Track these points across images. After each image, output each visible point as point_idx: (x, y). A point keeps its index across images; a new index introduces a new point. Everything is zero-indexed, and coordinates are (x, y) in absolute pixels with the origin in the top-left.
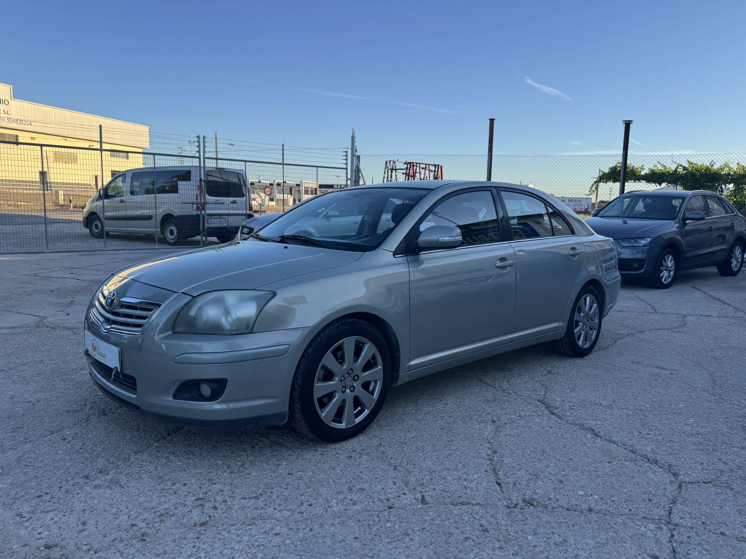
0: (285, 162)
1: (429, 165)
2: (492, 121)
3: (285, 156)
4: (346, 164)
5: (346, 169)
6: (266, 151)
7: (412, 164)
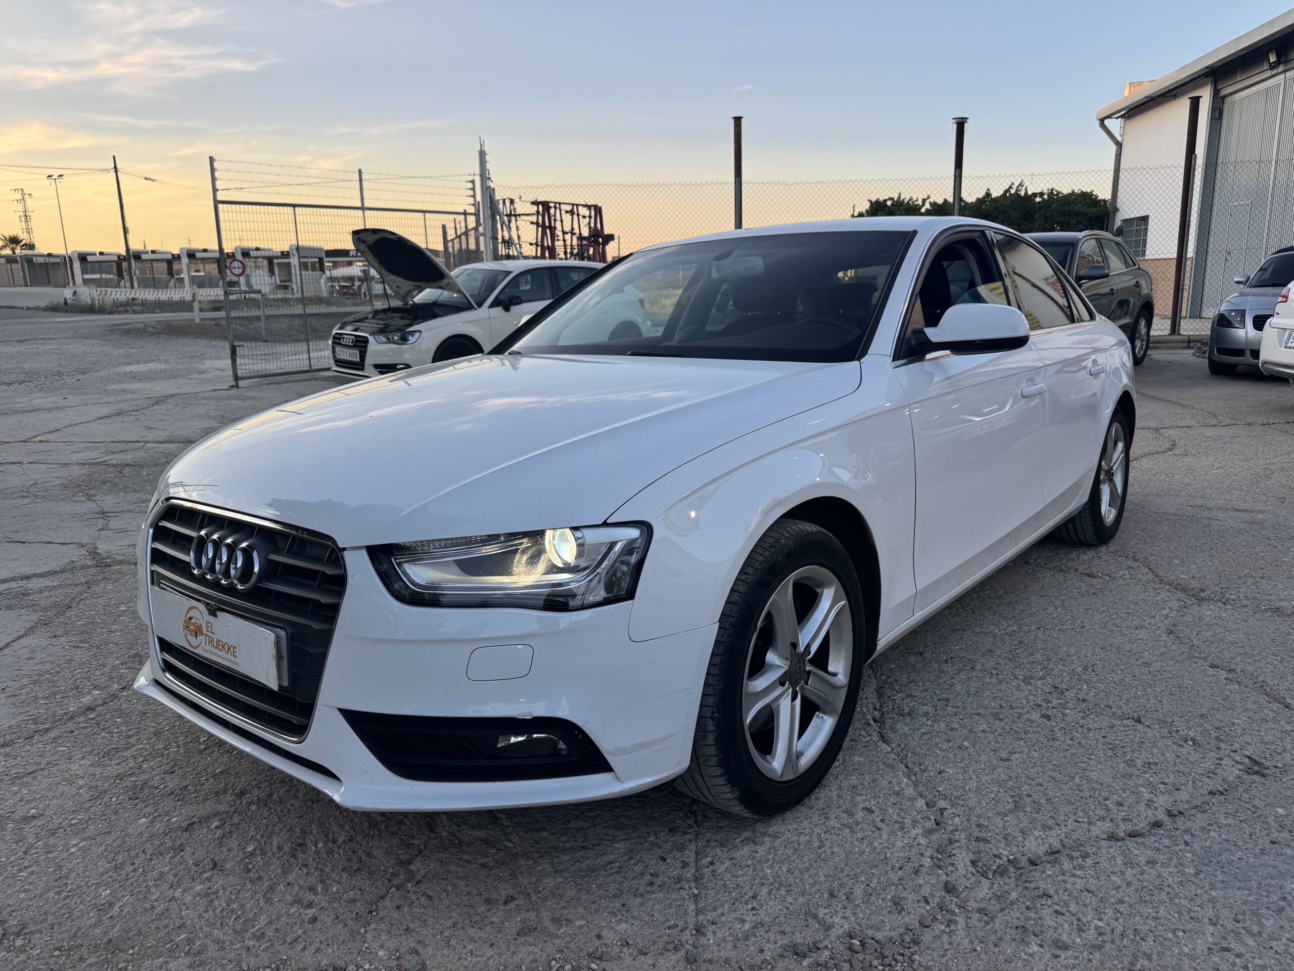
0: (367, 205)
1: (577, 205)
2: (738, 120)
3: (365, 192)
4: (475, 205)
5: (477, 214)
6: (330, 184)
7: (546, 205)
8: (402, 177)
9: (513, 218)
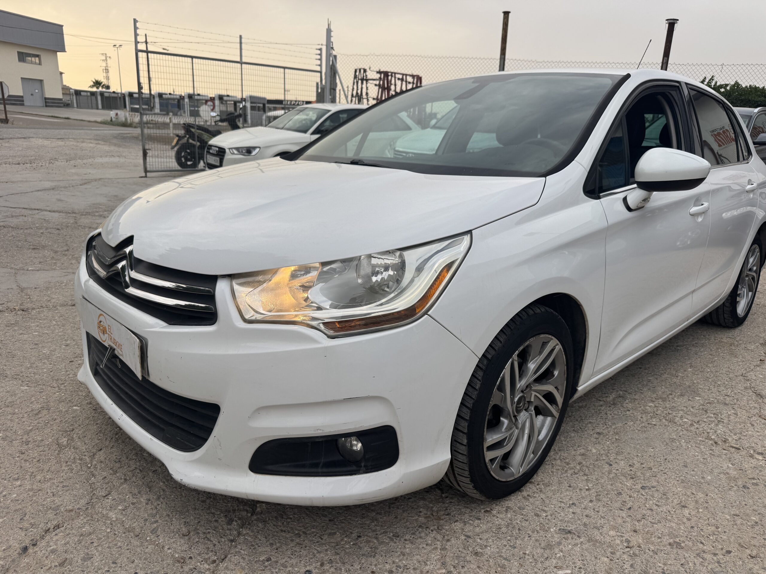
0: (244, 60)
1: (406, 75)
2: (506, 14)
3: (243, 51)
4: (320, 65)
5: (321, 72)
6: (219, 44)
7: (386, 74)
8: (271, 43)
9: (365, 82)
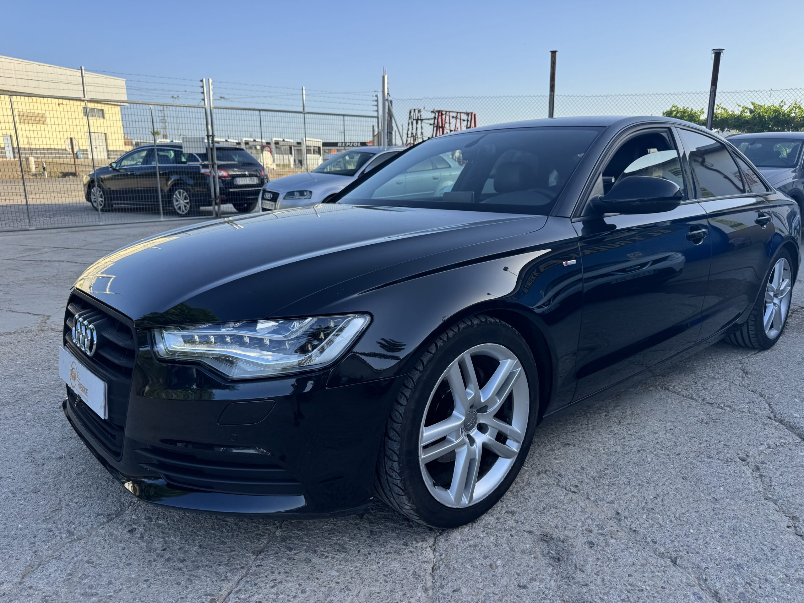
0: (307, 110)
1: (460, 113)
2: (554, 53)
4: (377, 111)
5: (378, 118)
6: (284, 97)
7: (440, 113)
8: (331, 93)
